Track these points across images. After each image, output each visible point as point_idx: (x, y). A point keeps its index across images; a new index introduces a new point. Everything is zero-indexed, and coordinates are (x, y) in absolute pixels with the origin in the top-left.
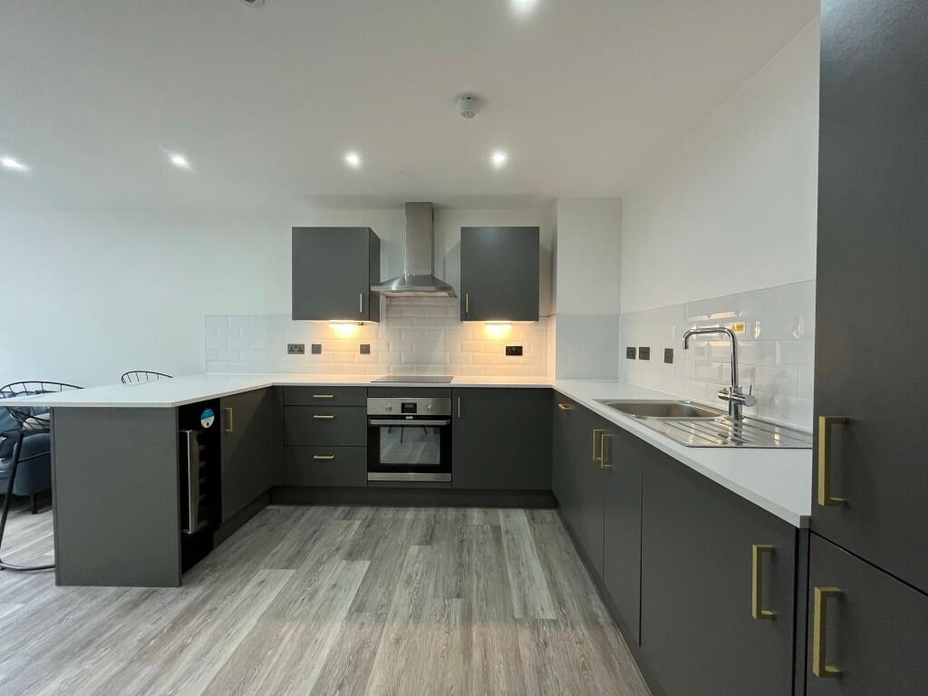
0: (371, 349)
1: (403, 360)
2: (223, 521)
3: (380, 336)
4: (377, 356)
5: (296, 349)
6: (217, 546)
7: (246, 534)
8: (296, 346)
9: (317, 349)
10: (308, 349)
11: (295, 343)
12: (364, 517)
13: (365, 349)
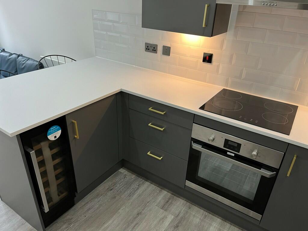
0: (214, 59)
1: (243, 76)
2: (78, 191)
3: (224, 48)
4: (218, 67)
5: (151, 48)
6: (78, 201)
7: (98, 196)
8: (151, 45)
9: (167, 51)
10: (160, 49)
11: (151, 43)
12: (177, 212)
13: (208, 59)
